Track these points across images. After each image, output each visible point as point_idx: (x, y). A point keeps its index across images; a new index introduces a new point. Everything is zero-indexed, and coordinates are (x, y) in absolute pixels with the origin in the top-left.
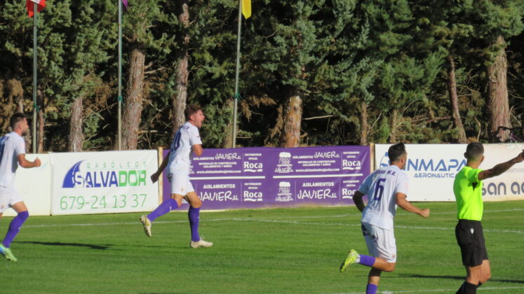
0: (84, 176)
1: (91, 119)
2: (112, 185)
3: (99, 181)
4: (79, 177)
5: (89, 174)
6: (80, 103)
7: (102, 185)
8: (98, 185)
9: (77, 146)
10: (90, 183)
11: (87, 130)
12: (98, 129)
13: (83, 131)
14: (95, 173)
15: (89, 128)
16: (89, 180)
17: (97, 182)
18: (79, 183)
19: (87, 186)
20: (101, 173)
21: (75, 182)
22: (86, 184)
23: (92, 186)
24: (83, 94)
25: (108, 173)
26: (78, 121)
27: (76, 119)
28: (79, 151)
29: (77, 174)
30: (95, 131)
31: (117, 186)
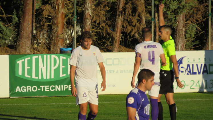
0: (186, 67)
1: (191, 28)
2: (204, 73)
3: (195, 70)
4: (182, 67)
5: (188, 66)
6: (183, 18)
7: (197, 73)
8: (195, 73)
9: (181, 47)
10: (190, 72)
11: (188, 36)
12: (195, 35)
13: (185, 36)
14: (193, 65)
15: (190, 34)
16: (189, 70)
17: (194, 71)
18: (182, 72)
19: (188, 74)
20: (197, 65)
21: (179, 71)
22: (187, 72)
23: (191, 74)
24: (185, 11)
25: (202, 65)
26: (182, 30)
27: (181, 28)
28: (182, 50)
29: (181, 65)
30: (193, 36)
31: (208, 74)
